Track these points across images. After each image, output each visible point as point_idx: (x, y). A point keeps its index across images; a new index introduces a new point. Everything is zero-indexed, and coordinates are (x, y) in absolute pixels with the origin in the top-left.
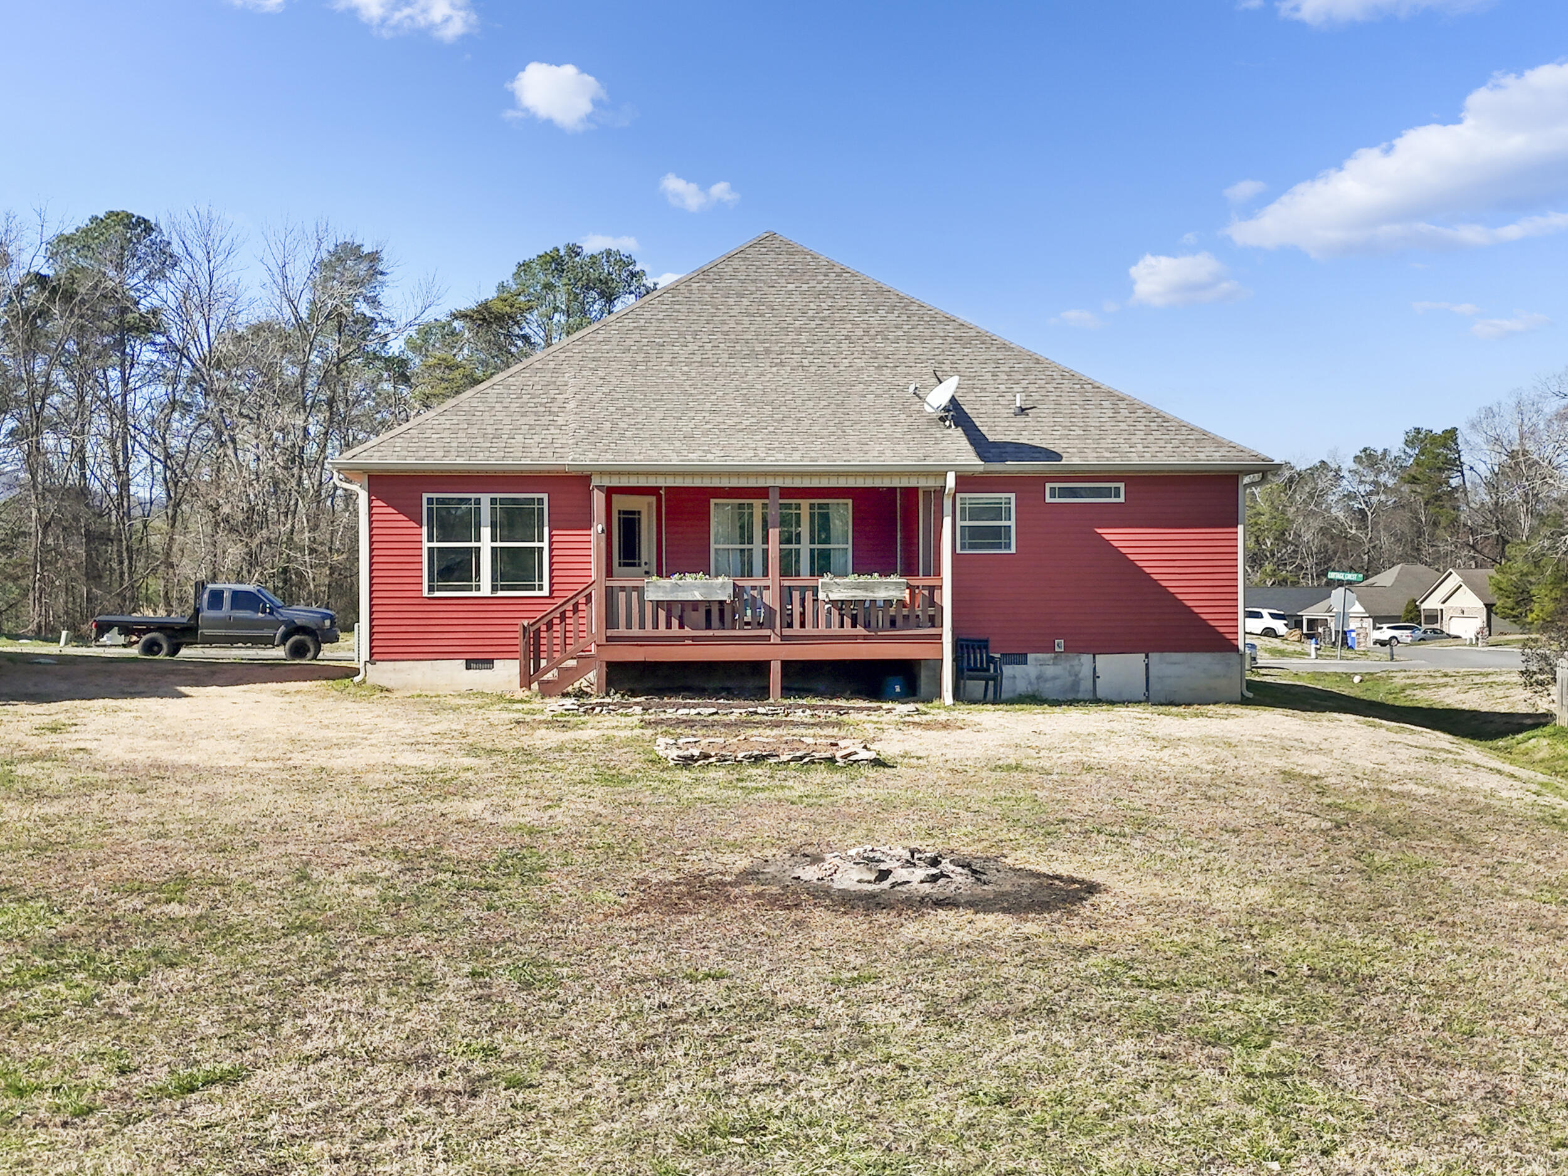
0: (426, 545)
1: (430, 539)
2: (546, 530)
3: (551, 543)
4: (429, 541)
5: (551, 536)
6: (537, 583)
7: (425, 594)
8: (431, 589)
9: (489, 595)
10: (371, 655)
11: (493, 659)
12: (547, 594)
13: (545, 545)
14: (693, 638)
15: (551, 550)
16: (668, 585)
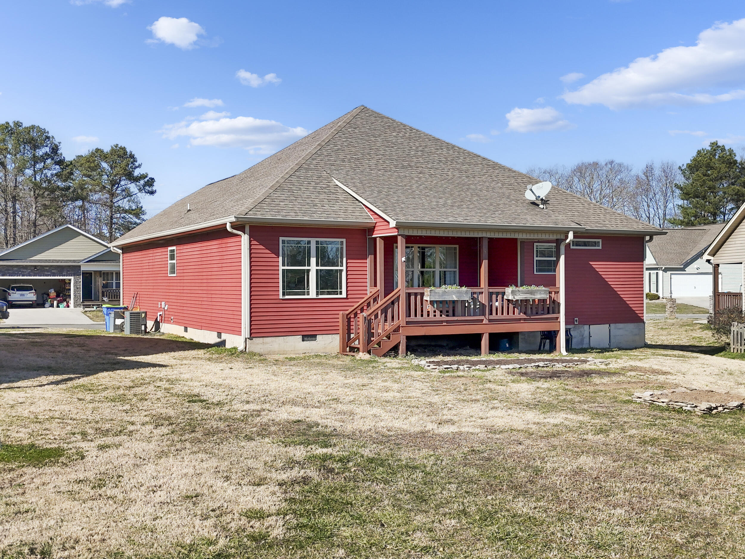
0: (281, 268)
1: (283, 265)
2: (345, 260)
3: (347, 267)
4: (283, 266)
5: (347, 263)
6: (339, 290)
7: (281, 297)
8: (284, 294)
9: (315, 297)
10: (251, 334)
11: (316, 335)
12: (345, 297)
13: (344, 268)
14: (447, 322)
15: (347, 271)
16: (441, 292)
